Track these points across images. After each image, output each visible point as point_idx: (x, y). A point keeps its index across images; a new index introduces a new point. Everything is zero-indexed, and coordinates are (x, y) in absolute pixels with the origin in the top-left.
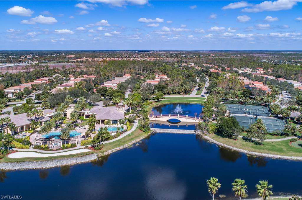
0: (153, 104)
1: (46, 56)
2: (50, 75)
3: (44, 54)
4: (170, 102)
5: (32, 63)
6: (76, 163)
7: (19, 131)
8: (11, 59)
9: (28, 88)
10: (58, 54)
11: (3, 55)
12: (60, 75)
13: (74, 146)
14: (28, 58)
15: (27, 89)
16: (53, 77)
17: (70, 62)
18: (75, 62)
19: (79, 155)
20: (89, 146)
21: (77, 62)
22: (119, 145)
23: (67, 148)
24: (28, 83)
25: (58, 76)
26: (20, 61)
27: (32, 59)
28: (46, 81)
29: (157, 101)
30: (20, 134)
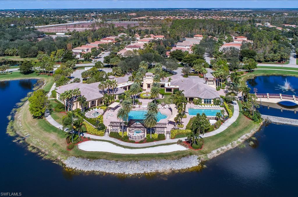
0: (244, 74)
1: (108, 14)
2: (115, 34)
3: (107, 12)
4: (266, 73)
5: (96, 20)
6: (170, 171)
7: (90, 106)
8: (77, 17)
9: (95, 48)
10: (119, 12)
11: (70, 13)
12: (126, 34)
13: (161, 137)
14: (92, 16)
15: (95, 50)
16: (119, 36)
17: (132, 20)
18: (137, 20)
19: (173, 156)
20: (183, 139)
21: (139, 20)
22: (225, 142)
23: (153, 140)
24: (95, 41)
25: (124, 35)
26: (85, 19)
27: (96, 17)
28: (113, 40)
29: (248, 72)
30: (91, 110)
